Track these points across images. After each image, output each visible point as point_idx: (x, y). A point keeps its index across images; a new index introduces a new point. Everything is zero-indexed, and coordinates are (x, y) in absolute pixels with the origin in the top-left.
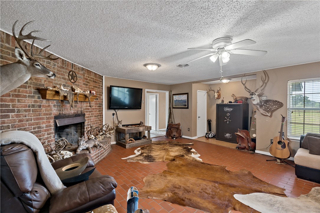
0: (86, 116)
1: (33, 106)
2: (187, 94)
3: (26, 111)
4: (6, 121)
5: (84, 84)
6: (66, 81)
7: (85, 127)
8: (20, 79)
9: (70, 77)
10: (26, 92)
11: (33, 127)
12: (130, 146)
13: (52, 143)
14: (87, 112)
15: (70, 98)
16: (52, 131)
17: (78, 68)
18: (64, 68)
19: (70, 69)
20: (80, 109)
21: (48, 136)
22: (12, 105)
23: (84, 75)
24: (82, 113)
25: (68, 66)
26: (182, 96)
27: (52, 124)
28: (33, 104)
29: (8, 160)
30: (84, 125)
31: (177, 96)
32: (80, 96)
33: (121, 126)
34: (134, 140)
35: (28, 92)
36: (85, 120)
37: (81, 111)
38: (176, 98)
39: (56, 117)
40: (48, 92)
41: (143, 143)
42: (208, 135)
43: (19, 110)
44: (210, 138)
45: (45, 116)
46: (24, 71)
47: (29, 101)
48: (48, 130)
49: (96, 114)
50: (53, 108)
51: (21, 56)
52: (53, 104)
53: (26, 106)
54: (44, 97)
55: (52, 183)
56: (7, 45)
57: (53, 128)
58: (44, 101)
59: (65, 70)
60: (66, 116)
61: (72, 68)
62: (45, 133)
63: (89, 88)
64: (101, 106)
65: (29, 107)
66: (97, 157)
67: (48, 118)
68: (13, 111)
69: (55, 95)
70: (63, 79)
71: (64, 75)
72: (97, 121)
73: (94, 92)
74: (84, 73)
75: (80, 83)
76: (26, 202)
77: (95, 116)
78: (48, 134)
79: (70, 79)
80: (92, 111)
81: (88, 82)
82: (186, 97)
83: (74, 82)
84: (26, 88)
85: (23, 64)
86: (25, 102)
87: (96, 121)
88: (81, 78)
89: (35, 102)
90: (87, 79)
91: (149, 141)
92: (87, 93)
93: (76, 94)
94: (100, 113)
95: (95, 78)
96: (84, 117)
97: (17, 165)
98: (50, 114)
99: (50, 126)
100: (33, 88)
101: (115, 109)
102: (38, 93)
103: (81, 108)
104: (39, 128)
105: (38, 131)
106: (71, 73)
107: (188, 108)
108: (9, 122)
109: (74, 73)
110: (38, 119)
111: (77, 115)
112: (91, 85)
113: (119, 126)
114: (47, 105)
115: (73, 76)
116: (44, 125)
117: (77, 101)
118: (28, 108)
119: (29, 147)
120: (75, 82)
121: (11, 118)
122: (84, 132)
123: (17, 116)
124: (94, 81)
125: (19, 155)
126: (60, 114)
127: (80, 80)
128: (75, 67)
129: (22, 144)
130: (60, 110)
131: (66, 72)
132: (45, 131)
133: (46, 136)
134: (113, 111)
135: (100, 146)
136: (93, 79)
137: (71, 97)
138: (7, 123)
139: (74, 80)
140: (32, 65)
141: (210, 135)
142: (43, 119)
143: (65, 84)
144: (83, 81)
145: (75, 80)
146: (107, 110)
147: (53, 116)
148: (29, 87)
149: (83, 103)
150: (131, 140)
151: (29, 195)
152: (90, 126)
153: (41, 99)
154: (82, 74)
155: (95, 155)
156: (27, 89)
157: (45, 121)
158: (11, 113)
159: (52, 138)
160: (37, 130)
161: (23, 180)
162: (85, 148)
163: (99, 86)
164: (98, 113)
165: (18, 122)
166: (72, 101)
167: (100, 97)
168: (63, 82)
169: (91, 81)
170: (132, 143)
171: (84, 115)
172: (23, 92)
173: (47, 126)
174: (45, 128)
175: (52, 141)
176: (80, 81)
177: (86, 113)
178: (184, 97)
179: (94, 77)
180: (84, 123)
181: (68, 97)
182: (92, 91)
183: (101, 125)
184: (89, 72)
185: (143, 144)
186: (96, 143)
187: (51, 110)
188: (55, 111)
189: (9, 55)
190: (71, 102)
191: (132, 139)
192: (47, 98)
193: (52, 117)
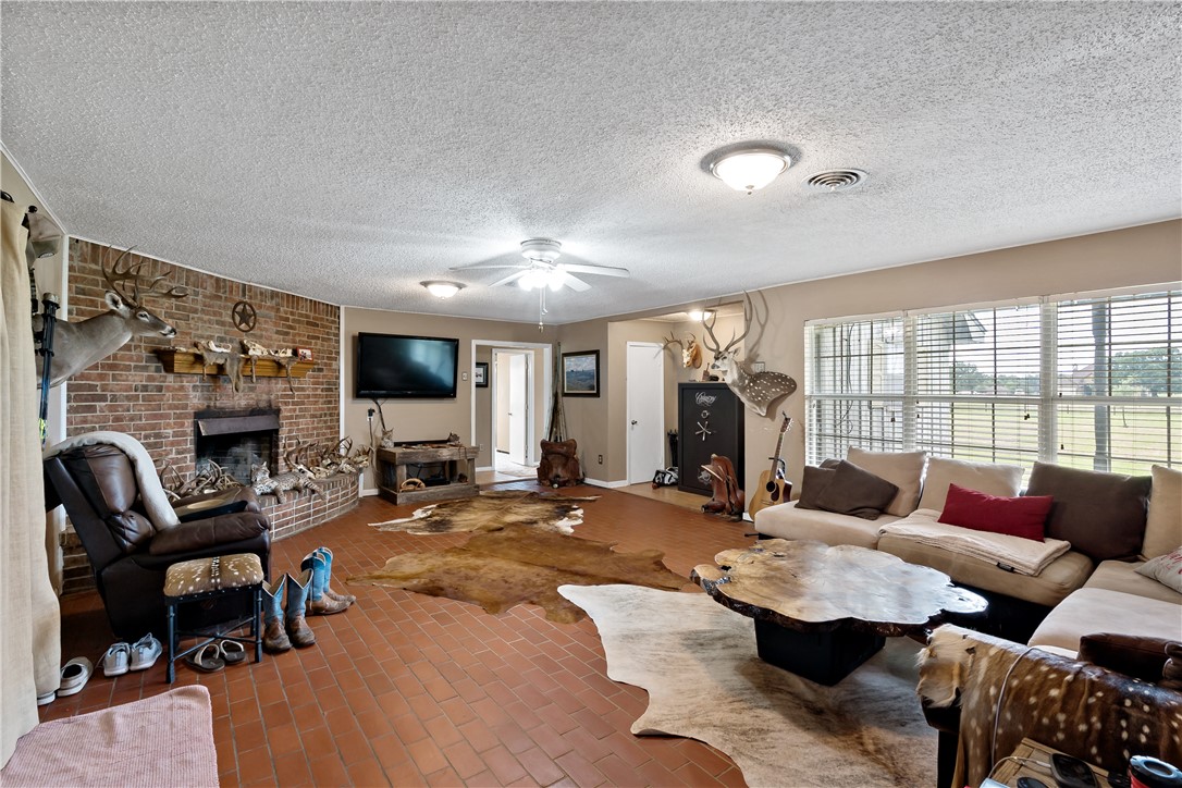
0: (284, 413)
1: (145, 388)
2: (597, 353)
3: (128, 398)
4: (89, 418)
5: (278, 332)
6: (227, 328)
7: (281, 444)
8: (114, 342)
9: (238, 318)
10: (131, 359)
11: (143, 433)
12: (408, 499)
13: (188, 474)
14: (286, 404)
15: (233, 369)
16: (189, 446)
17: (261, 293)
18: (221, 297)
19: (238, 299)
20: (265, 397)
21: (179, 456)
22: (102, 385)
23: (278, 310)
24: (270, 406)
25: (231, 292)
26: (583, 358)
27: (189, 429)
28: (144, 383)
29: (92, 465)
30: (277, 438)
31: (573, 359)
32: (258, 363)
33: (391, 444)
34: (423, 484)
35: (135, 358)
36: (281, 426)
37: (269, 401)
38: (571, 364)
39: (199, 415)
40: (176, 357)
41: (452, 494)
42: (660, 475)
43: (115, 396)
44: (667, 485)
45: (172, 412)
46: (120, 328)
47: (136, 378)
48: (179, 443)
49: (315, 410)
50: (192, 394)
51: (115, 303)
52: (192, 385)
53: (129, 388)
54: (169, 368)
55: (159, 514)
56: (94, 266)
57: (190, 438)
58: (170, 377)
59: (223, 304)
60: (225, 413)
61: (244, 295)
62: (171, 450)
63: (294, 342)
64: (333, 387)
65: (136, 391)
66: (302, 518)
67: (178, 416)
68: (103, 398)
69: (194, 363)
70: (217, 324)
71: (221, 315)
72: (321, 428)
73: (308, 352)
74: (278, 304)
75: (266, 330)
76: (117, 530)
77: (313, 416)
78: (178, 453)
79: (238, 322)
80: (303, 403)
81: (291, 327)
82: (594, 362)
83: (248, 328)
84: (131, 350)
85: (119, 315)
86: (127, 380)
87: (314, 428)
88: (270, 318)
89: (150, 378)
90: (287, 319)
91: (469, 489)
92: (282, 355)
93: (248, 360)
94: (329, 409)
95: (312, 314)
96: (278, 416)
97: (105, 474)
98: (185, 407)
99: (184, 434)
100: (145, 349)
101: (374, 397)
102: (156, 360)
103: (269, 393)
104: (157, 436)
105: (156, 443)
106: (240, 308)
107: (597, 395)
108: (95, 420)
109: (248, 307)
110: (155, 417)
111: (254, 412)
112: (300, 335)
113: (383, 444)
114: (177, 385)
115: (245, 316)
116: (170, 431)
117: (251, 377)
118: (133, 393)
119: (123, 452)
120: (251, 329)
121: (98, 413)
122: (277, 454)
123: (112, 409)
124: (308, 323)
125: (107, 460)
126: (208, 406)
127: (266, 322)
128: (250, 291)
129: (113, 445)
130: (210, 399)
131: (225, 307)
132: (172, 444)
133: (173, 456)
134: (370, 404)
135: (313, 491)
136: (307, 317)
137: (236, 368)
138: (92, 422)
139: (248, 324)
140: (134, 317)
141: (668, 476)
142: (167, 416)
143: (223, 335)
144: (276, 324)
145: (251, 324)
146: (350, 399)
147: (191, 411)
148: (136, 347)
149: (273, 381)
150: (414, 483)
151: (119, 518)
152: (295, 441)
153: (163, 373)
154: (272, 308)
155: (297, 511)
156: (133, 353)
157: (172, 421)
158: (100, 401)
159: (188, 463)
160: (152, 440)
161: (112, 495)
162: (269, 491)
163: (328, 334)
164: (323, 409)
165: (113, 422)
166: (238, 377)
167: (330, 365)
168: (217, 331)
169: (299, 322)
170: (414, 490)
171: (278, 411)
172: (122, 358)
173: (175, 435)
174: (171, 439)
175: (187, 468)
176: (267, 326)
177: (283, 408)
178: (588, 363)
179: (311, 311)
180: (277, 431)
181: (228, 368)
182: (300, 351)
183: (332, 440)
184: (294, 300)
185: (450, 497)
186: (302, 481)
187: (187, 397)
188: (196, 400)
189: (97, 285)
190: (234, 380)
191: (416, 480)
192: (176, 370)
193: (189, 414)
